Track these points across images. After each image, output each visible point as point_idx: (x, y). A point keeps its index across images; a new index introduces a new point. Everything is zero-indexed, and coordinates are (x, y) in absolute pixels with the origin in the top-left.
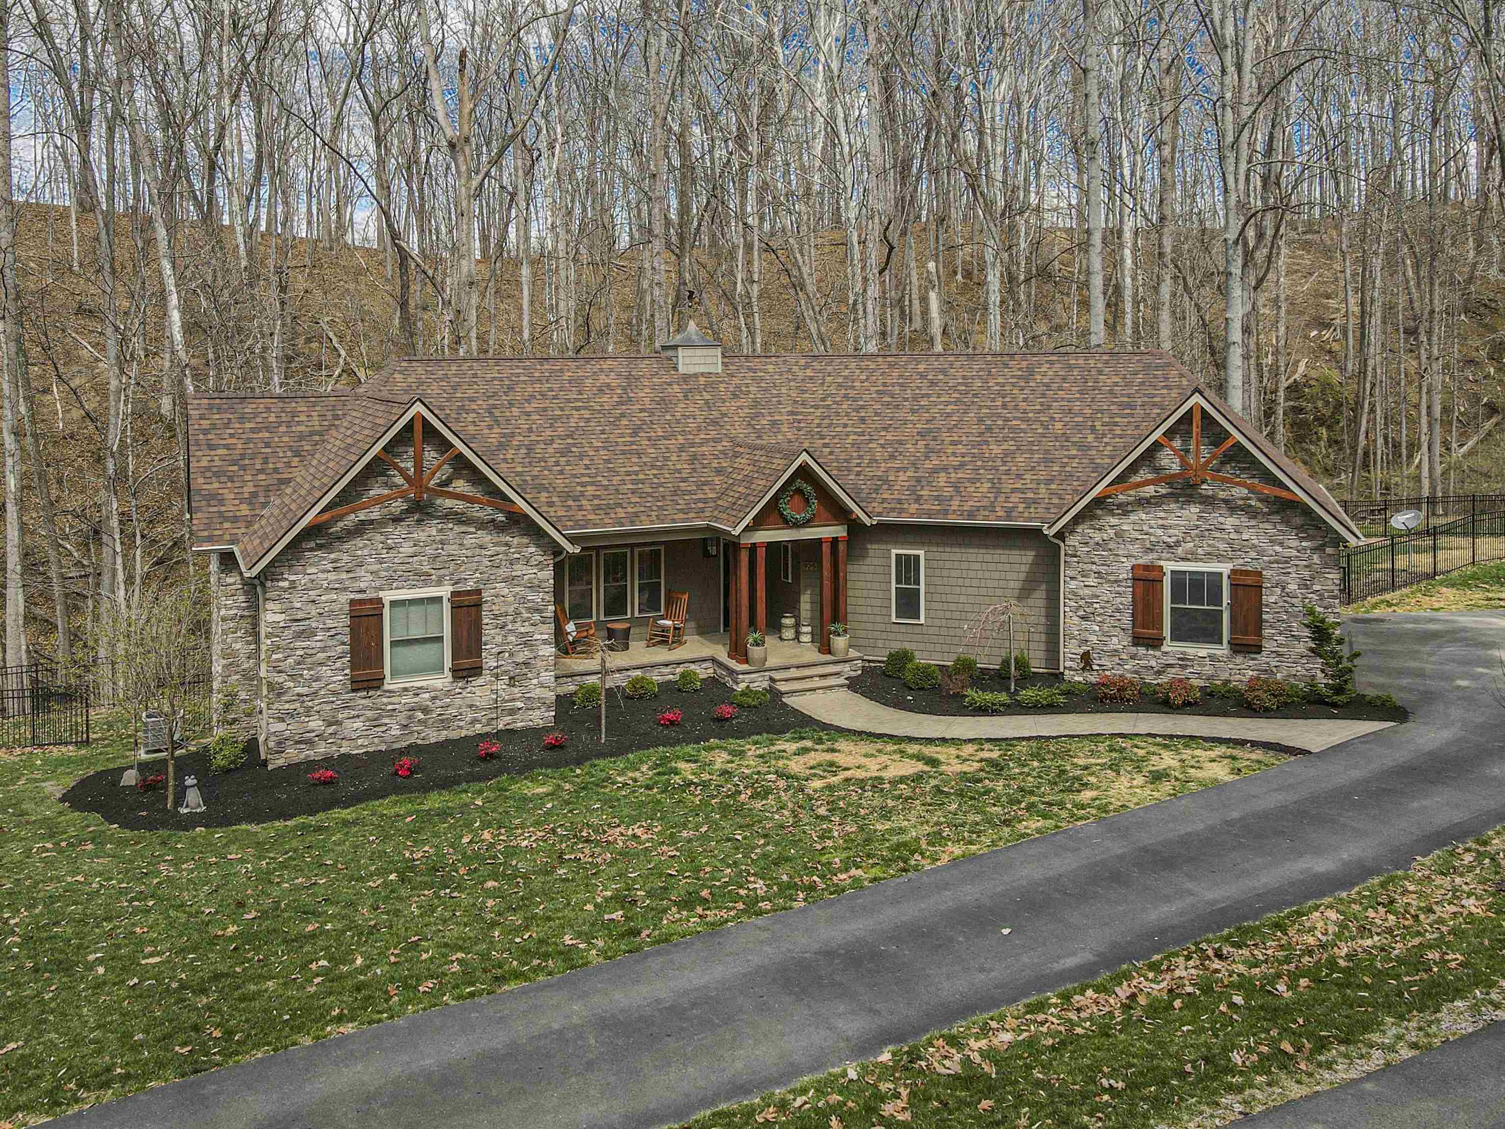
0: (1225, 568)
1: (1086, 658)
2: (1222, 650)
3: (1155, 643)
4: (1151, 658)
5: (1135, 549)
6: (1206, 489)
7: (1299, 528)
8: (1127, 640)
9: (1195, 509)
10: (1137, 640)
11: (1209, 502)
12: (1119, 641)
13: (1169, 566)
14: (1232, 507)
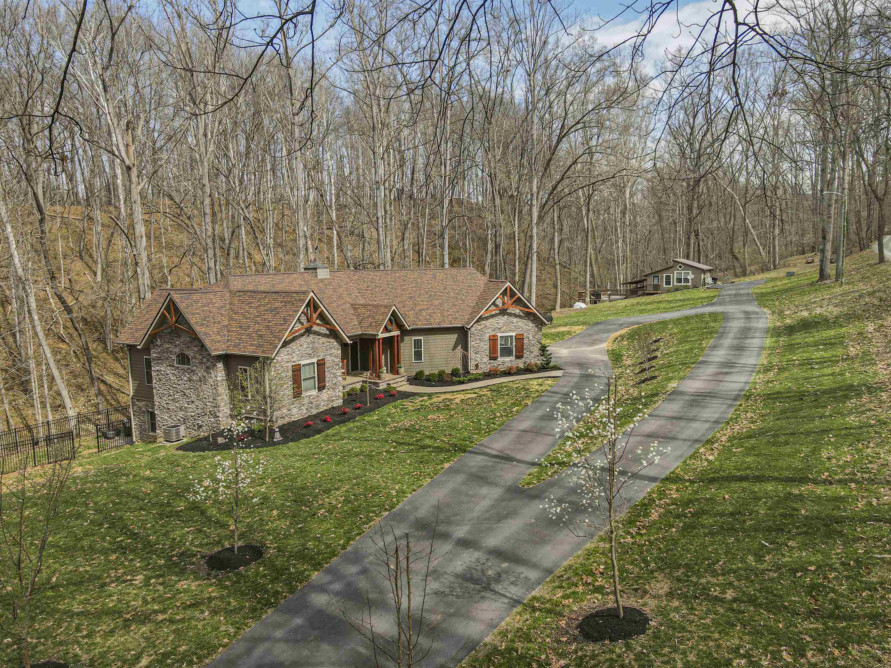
0: (514, 334)
1: (477, 366)
2: (513, 358)
3: (495, 359)
4: (495, 363)
5: (490, 330)
6: (509, 311)
7: (532, 321)
8: (488, 359)
9: (506, 317)
10: (491, 358)
11: (510, 315)
12: (486, 359)
13: (500, 335)
14: (515, 316)
